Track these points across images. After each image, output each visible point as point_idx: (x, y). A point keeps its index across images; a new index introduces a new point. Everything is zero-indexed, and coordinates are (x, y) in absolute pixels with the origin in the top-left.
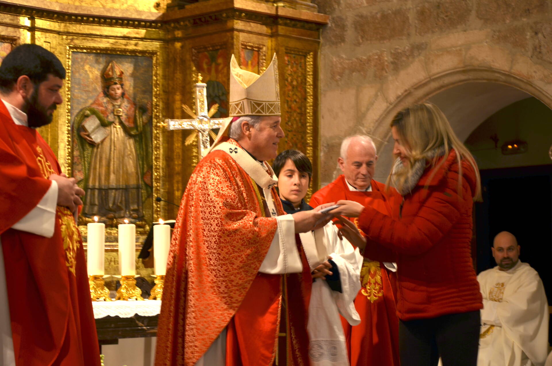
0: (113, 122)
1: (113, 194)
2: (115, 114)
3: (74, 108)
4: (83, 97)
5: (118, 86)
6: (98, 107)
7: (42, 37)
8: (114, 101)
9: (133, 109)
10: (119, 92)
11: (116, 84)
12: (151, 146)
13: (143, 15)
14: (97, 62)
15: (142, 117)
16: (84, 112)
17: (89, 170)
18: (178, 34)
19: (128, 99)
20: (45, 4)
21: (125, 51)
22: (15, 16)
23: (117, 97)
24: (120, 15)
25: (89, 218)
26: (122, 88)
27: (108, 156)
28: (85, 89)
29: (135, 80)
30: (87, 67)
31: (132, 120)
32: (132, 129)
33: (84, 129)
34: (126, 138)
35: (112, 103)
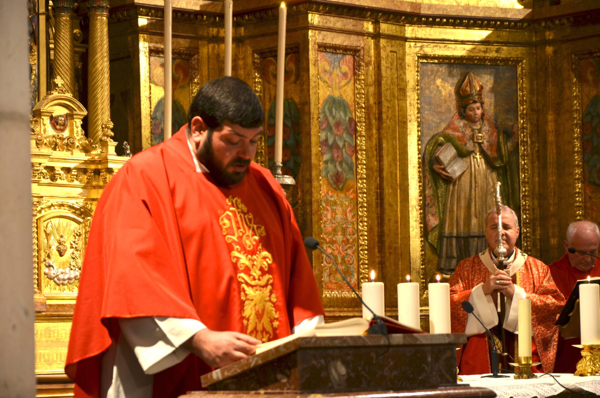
0: (473, 152)
1: (475, 243)
2: (475, 140)
3: (424, 135)
4: (435, 120)
5: (478, 105)
6: (453, 133)
7: (388, 46)
8: (474, 124)
9: (495, 134)
10: (479, 112)
11: (475, 102)
12: (518, 180)
13: (509, 13)
14: (451, 75)
15: (507, 144)
16: (437, 140)
17: (443, 212)
18: (549, 36)
19: (488, 120)
20: (395, 5)
21: (484, 59)
22: (359, 21)
23: (477, 120)
24: (481, 15)
25: (446, 275)
26: (482, 107)
27: (467, 194)
28: (437, 110)
29: (495, 97)
30: (439, 82)
31: (494, 148)
32: (495, 159)
33: (438, 161)
34: (489, 171)
35: (470, 127)
